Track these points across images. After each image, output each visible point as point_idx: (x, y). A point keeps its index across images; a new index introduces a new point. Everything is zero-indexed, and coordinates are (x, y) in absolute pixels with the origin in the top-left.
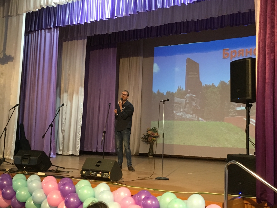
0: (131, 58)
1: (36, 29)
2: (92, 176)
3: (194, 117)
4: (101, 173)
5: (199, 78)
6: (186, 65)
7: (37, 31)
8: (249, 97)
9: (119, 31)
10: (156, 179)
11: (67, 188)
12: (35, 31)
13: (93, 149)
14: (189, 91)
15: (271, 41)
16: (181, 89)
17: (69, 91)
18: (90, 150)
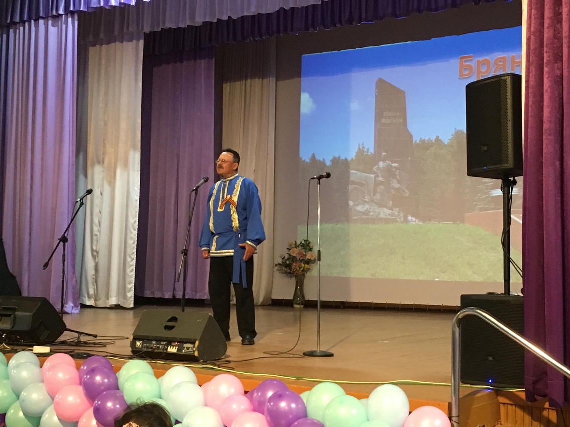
0: (249, 81)
1: (25, 18)
2: (156, 351)
3: (396, 213)
4: (177, 343)
5: (405, 123)
6: (376, 95)
7: (26, 23)
8: (509, 165)
9: (218, 19)
10: (305, 354)
11: (98, 379)
12: (22, 22)
13: (165, 293)
14: (384, 155)
15: (555, 35)
16: (364, 151)
17: (106, 161)
18: (158, 295)
